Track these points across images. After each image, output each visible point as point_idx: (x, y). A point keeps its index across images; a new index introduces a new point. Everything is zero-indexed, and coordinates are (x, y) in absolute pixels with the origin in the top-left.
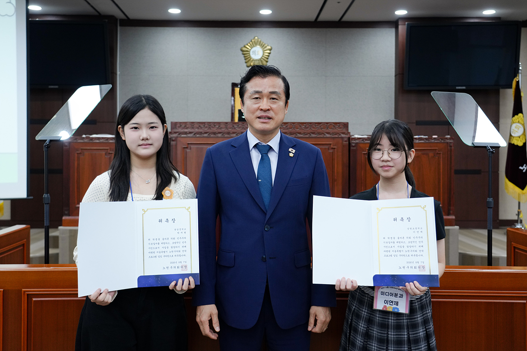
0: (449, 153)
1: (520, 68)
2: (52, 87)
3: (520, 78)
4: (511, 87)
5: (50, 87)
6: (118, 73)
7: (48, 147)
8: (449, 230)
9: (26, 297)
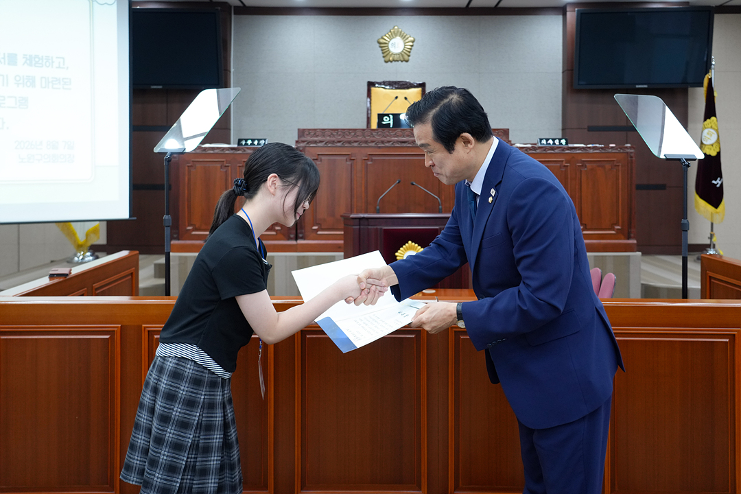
0: (629, 165)
1: (713, 63)
2: (155, 87)
3: (712, 74)
4: (702, 86)
5: (152, 87)
6: (232, 70)
7: (169, 160)
8: (629, 256)
9: (147, 333)
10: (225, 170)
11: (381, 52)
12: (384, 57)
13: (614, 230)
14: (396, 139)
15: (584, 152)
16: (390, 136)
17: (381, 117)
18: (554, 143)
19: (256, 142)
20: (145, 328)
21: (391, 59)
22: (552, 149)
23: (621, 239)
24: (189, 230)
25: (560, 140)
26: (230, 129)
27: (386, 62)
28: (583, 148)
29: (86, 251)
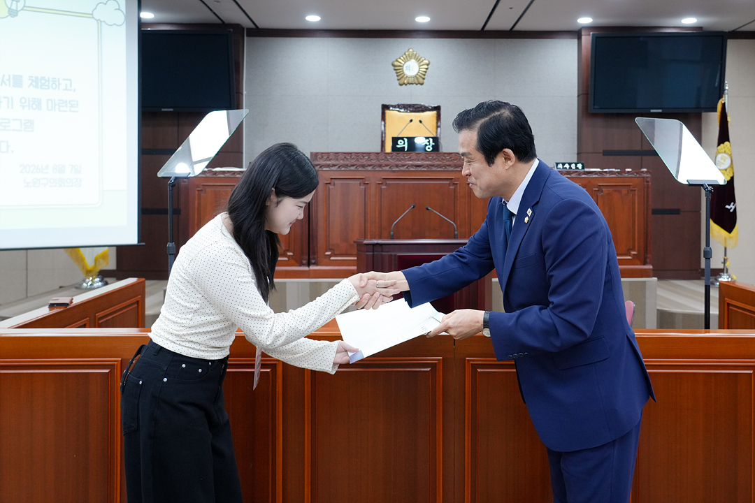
0: (646, 189)
1: (727, 88)
2: (166, 110)
3: (725, 99)
4: (715, 110)
5: (163, 110)
6: (245, 93)
7: (173, 185)
8: (645, 282)
11: (395, 75)
12: (398, 80)
13: (630, 256)
14: (411, 162)
15: (601, 176)
16: (405, 160)
17: (395, 140)
18: (570, 168)
21: (406, 82)
22: (568, 173)
23: (637, 264)
25: (576, 164)
26: (242, 153)
27: (401, 85)
28: (599, 172)
29: (94, 277)
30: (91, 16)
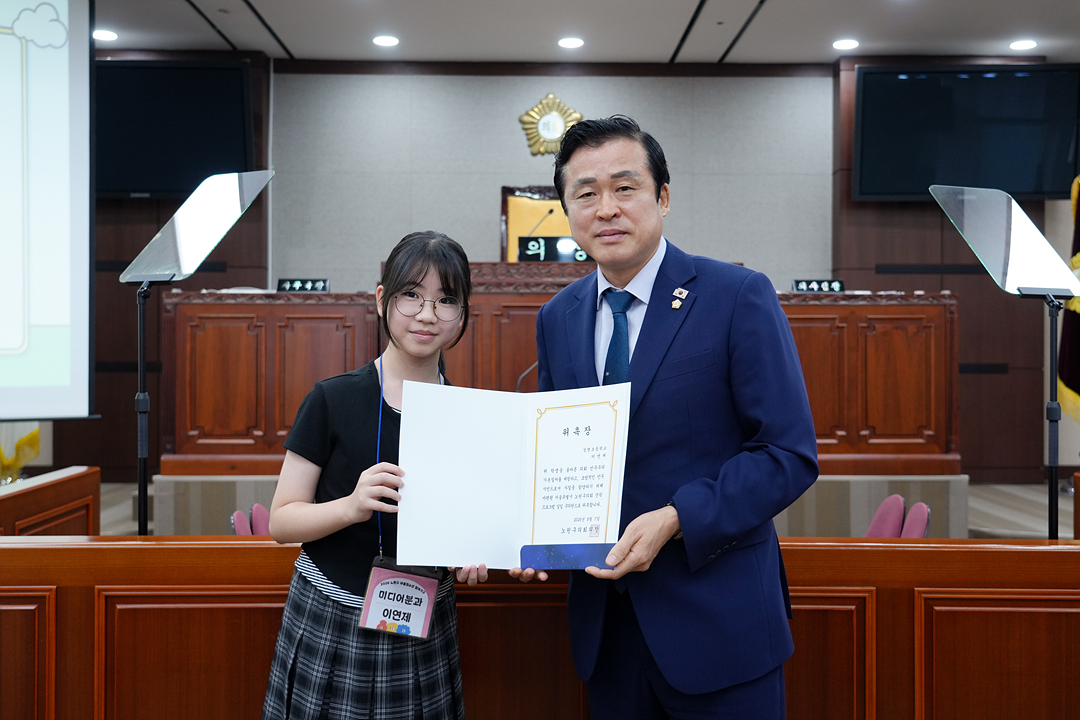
0: (948, 325)
2: (137, 195)
4: (1067, 195)
5: (133, 195)
7: (146, 296)
8: (948, 482)
9: (103, 601)
10: (254, 333)
11: (525, 138)
12: (530, 146)
13: (922, 438)
14: (550, 280)
15: (872, 303)
16: (540, 275)
17: (524, 242)
18: (820, 289)
19: (309, 286)
20: (100, 591)
21: (542, 149)
22: (817, 297)
23: (934, 453)
24: (193, 436)
25: (830, 283)
26: (266, 269)
27: (534, 154)
28: (869, 296)
29: (15, 476)
30: (10, 31)
